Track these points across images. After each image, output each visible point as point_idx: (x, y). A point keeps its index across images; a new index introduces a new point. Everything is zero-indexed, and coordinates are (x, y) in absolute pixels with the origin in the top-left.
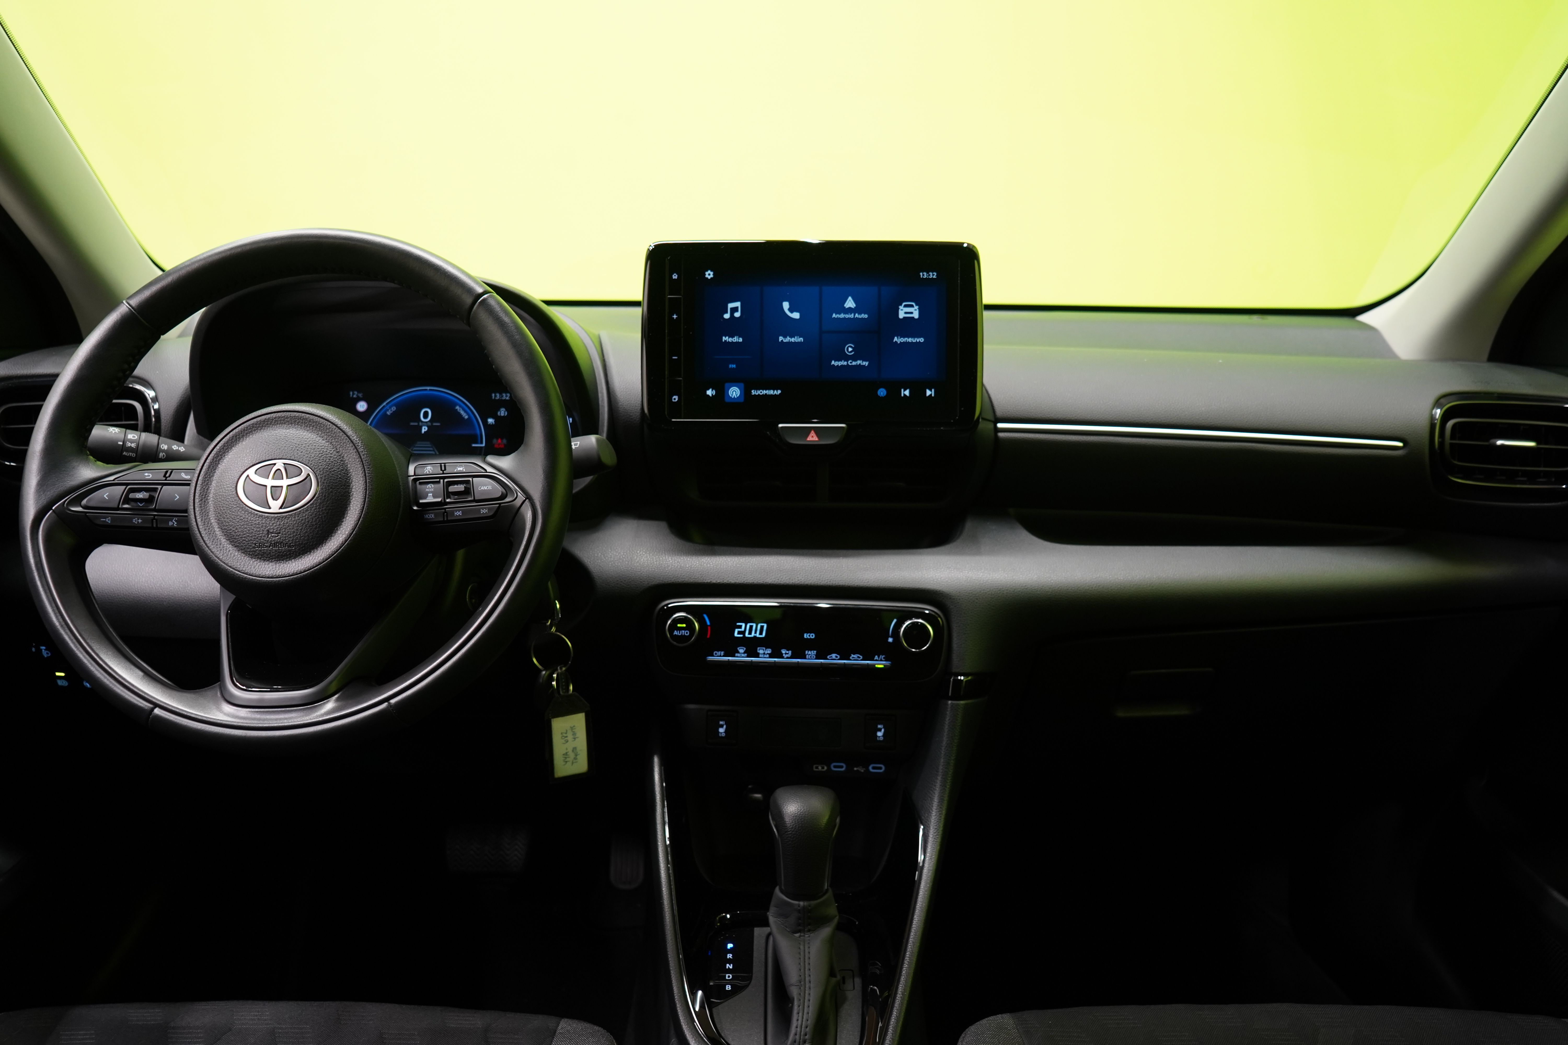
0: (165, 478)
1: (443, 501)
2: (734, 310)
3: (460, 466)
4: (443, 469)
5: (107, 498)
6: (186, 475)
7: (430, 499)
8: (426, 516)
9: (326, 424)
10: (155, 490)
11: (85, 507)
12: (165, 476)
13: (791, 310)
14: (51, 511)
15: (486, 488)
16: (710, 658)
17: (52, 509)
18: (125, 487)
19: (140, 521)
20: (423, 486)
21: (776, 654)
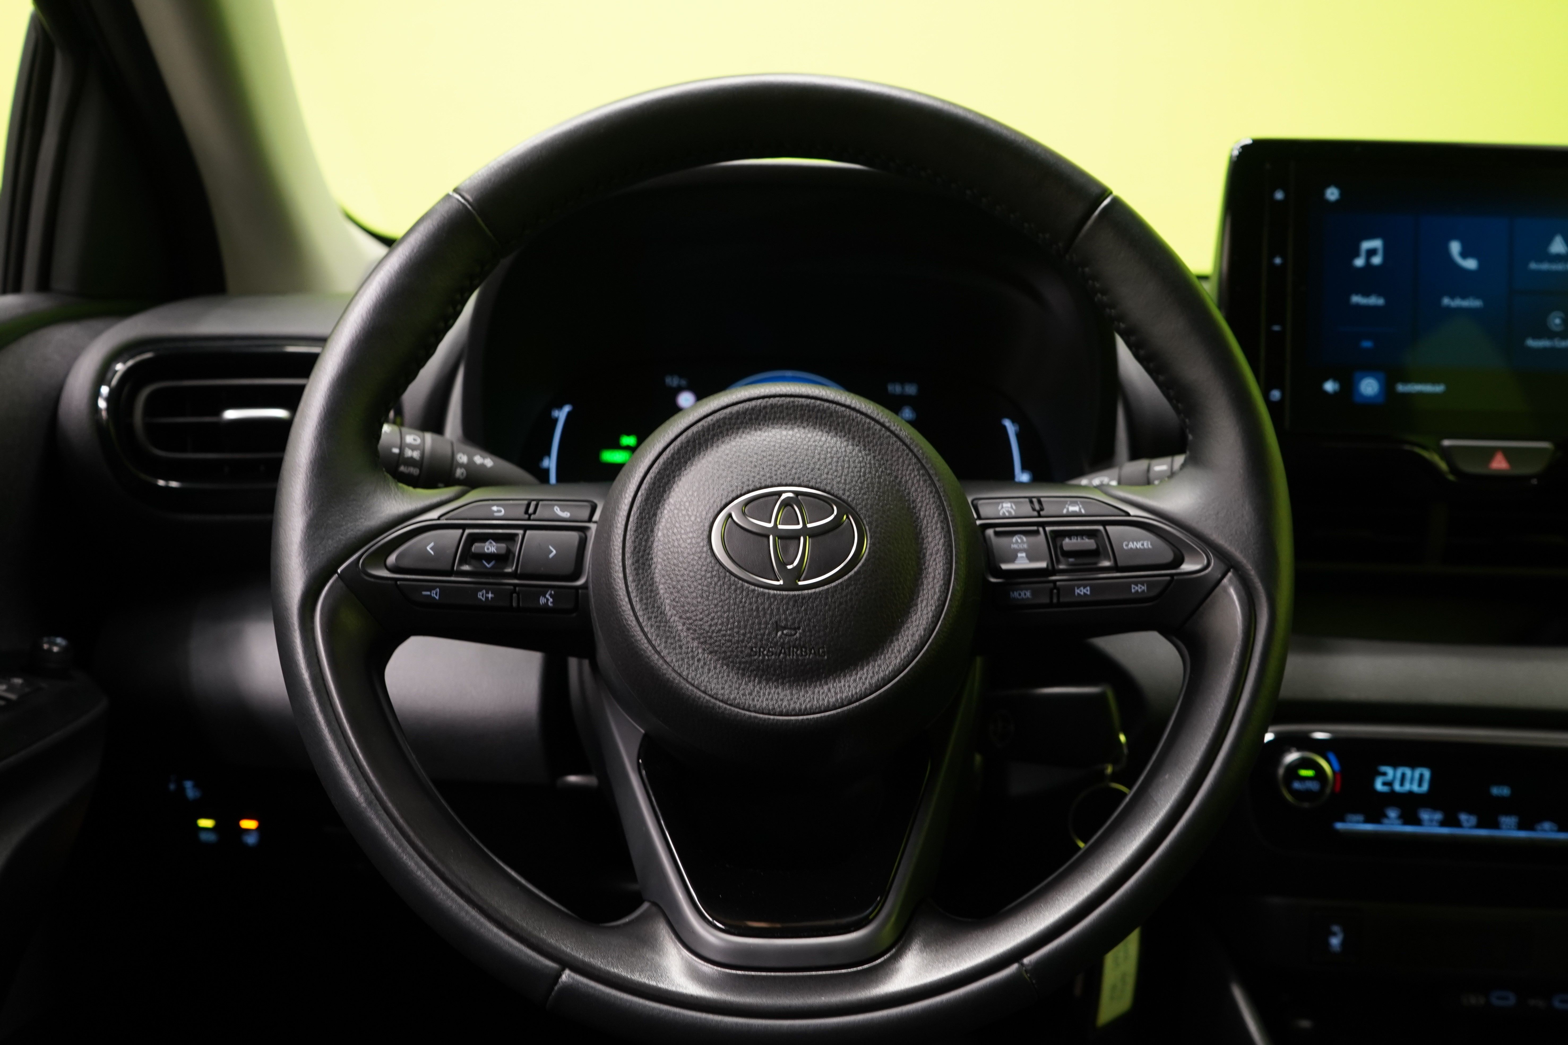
0: (527, 516)
1: (1050, 567)
2: (1371, 252)
3: (1074, 504)
4: (1037, 507)
5: (432, 553)
6: (562, 510)
7: (1022, 563)
8: (1015, 595)
9: (863, 420)
10: (512, 538)
11: (394, 569)
12: (526, 512)
13: (1464, 255)
14: (336, 575)
15: (1139, 545)
16: (1339, 826)
17: (336, 572)
18: (460, 531)
19: (490, 595)
20: (1003, 541)
21: (1450, 821)
